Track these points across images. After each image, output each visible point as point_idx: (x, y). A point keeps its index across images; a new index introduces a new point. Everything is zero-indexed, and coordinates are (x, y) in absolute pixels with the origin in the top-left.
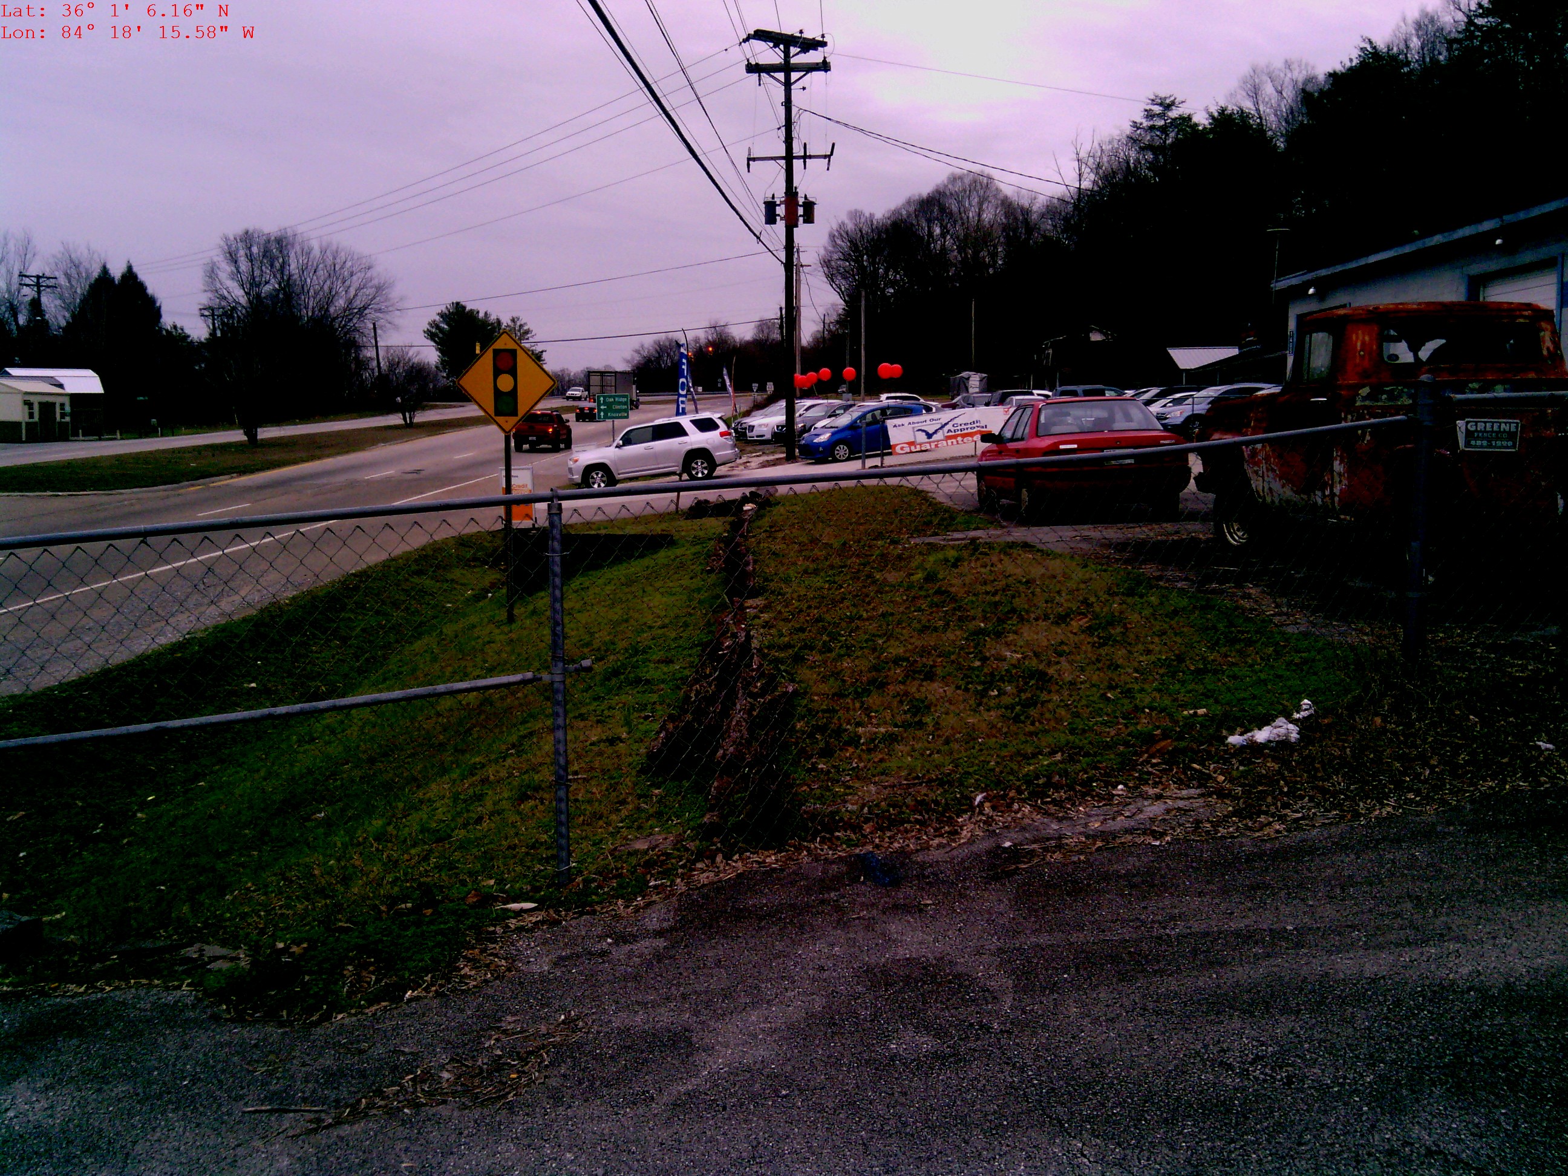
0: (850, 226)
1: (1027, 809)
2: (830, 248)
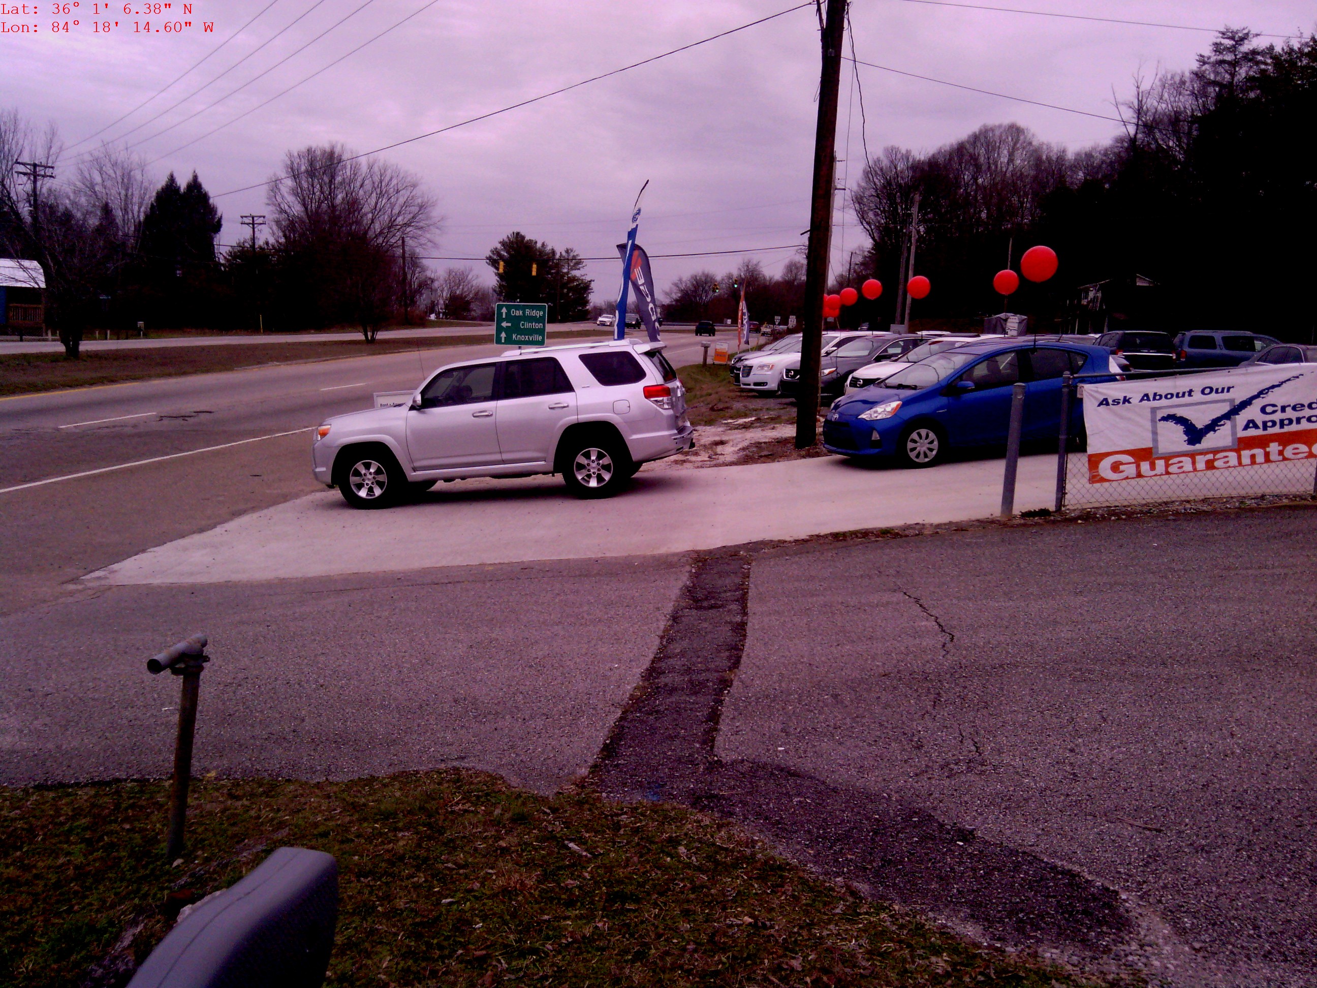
0: (885, 163)
2: (863, 184)
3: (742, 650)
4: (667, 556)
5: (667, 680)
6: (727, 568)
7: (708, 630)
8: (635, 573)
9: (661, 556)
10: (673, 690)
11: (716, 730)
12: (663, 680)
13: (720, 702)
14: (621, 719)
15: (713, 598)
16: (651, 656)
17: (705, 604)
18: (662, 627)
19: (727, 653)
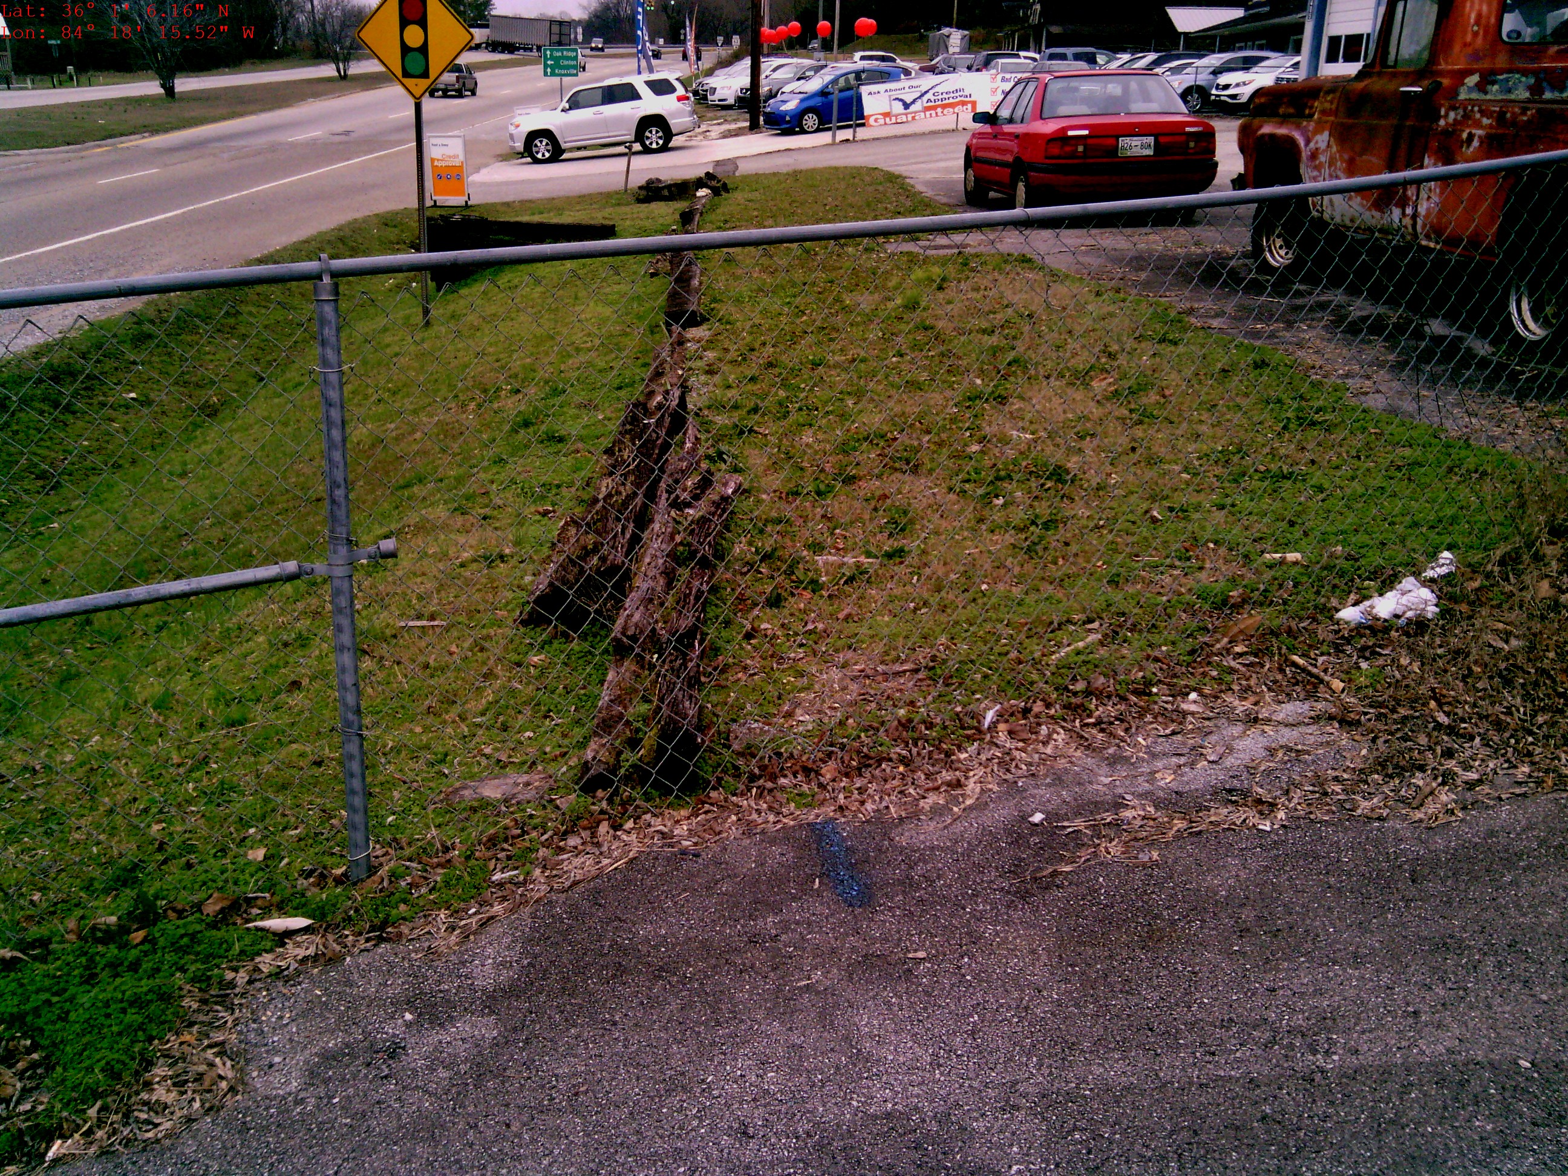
1: (1061, 737)
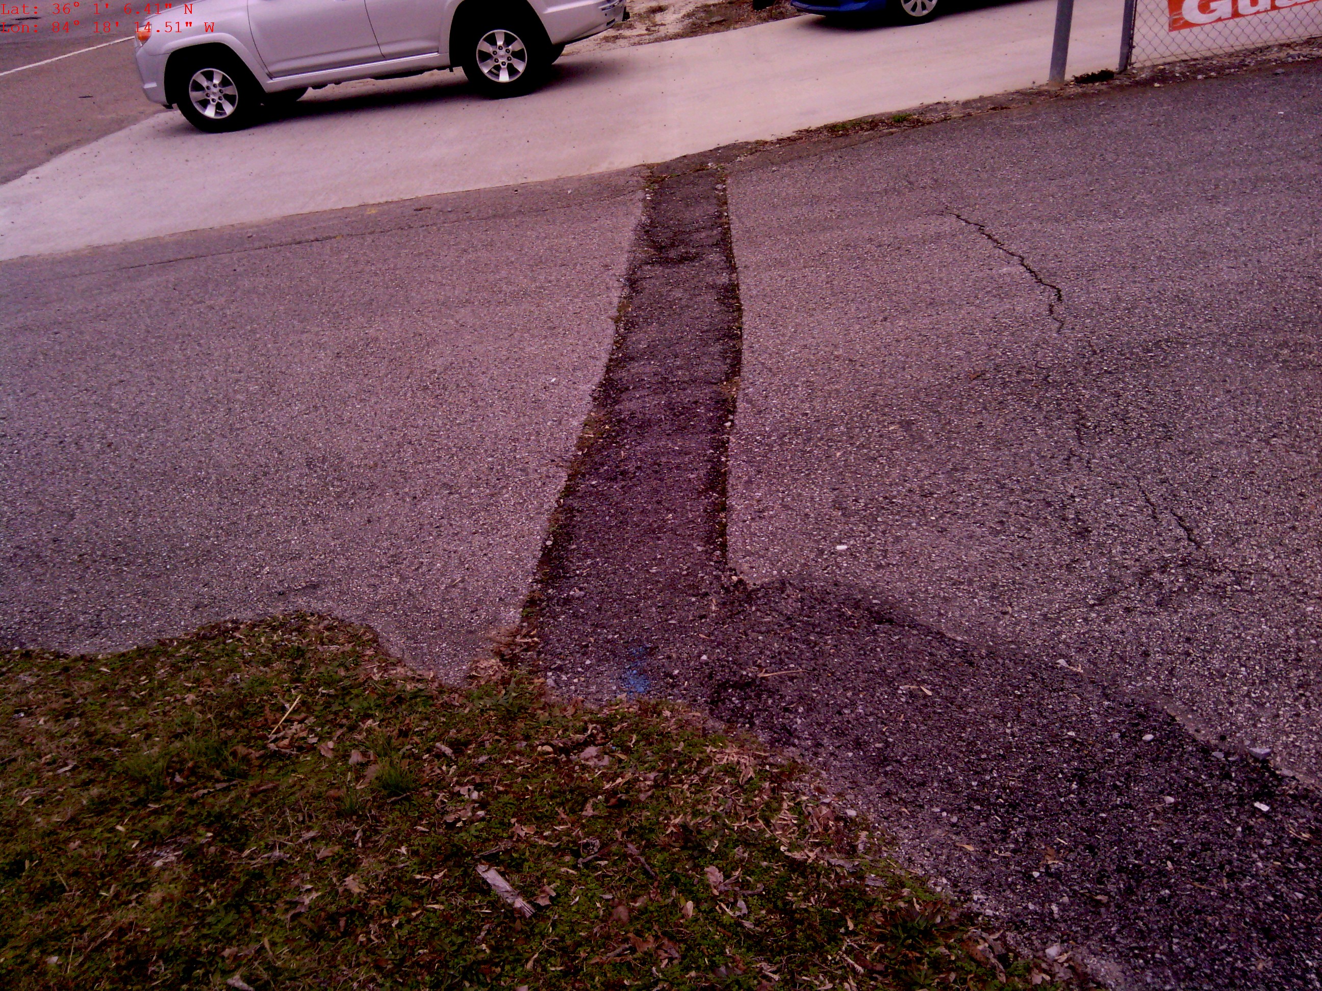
3: (741, 337)
4: (610, 175)
5: (632, 405)
6: (695, 190)
7: (684, 302)
8: (568, 206)
9: (602, 175)
10: (644, 425)
11: (724, 508)
12: (628, 406)
13: (722, 446)
14: (569, 491)
15: (682, 242)
16: (604, 359)
17: (673, 254)
18: (616, 301)
19: (718, 347)
